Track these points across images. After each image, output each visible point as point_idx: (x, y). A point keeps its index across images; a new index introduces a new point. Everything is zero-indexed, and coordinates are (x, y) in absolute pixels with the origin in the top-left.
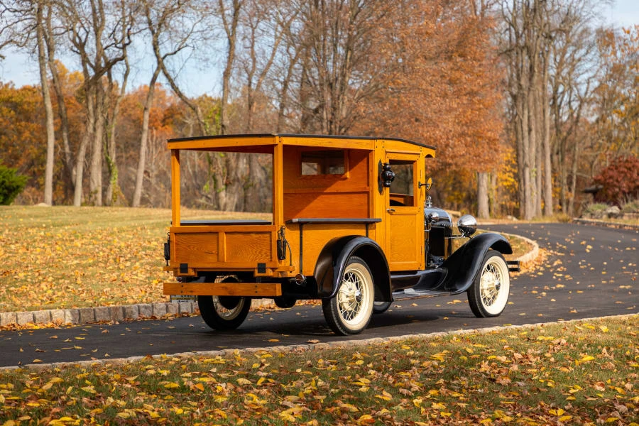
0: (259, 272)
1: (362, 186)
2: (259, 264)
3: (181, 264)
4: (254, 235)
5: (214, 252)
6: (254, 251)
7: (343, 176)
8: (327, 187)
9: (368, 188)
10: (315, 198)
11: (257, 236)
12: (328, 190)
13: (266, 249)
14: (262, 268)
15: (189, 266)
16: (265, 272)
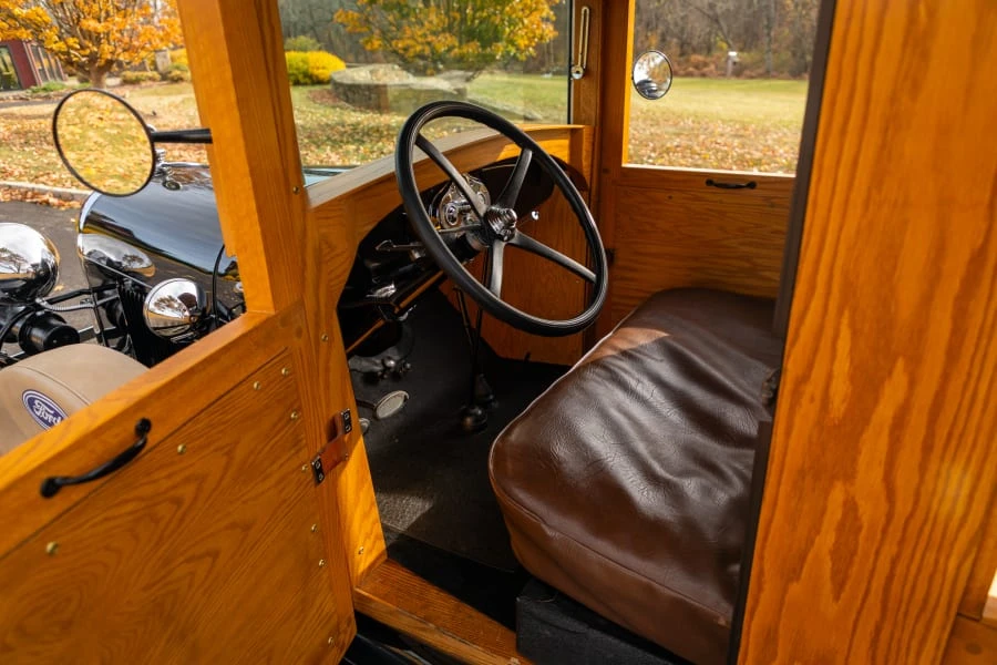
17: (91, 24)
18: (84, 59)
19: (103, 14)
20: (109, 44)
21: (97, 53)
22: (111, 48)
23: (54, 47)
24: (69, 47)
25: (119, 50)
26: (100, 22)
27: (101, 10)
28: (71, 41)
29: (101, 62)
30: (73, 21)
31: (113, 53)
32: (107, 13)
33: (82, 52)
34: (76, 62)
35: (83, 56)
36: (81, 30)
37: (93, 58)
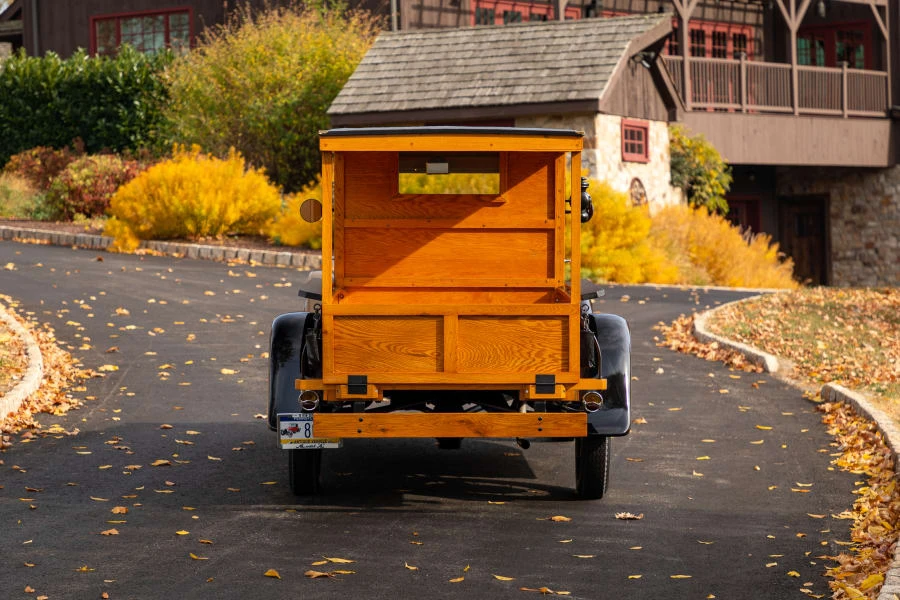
0: (537, 392)
1: (539, 217)
2: (538, 377)
3: (350, 378)
4: (525, 322)
5: (428, 353)
6: (525, 351)
7: (498, 200)
8: (460, 218)
9: (551, 221)
10: (430, 238)
11: (534, 323)
12: (462, 225)
13: (554, 347)
14: (545, 383)
15: (369, 381)
16: (552, 392)
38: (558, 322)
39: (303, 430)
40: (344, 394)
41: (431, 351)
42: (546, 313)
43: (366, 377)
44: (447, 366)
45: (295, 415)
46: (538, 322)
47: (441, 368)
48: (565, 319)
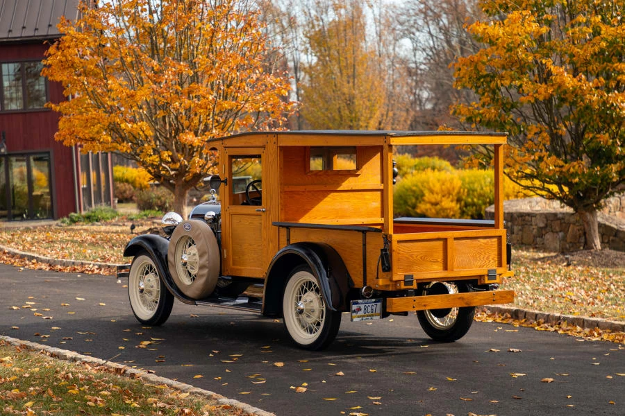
0: (488, 279)
2: (489, 271)
3: (405, 277)
4: (482, 240)
8: (340, 184)
10: (325, 196)
12: (341, 188)
13: (494, 254)
14: (492, 274)
15: (413, 278)
16: (495, 279)
17: (189, 138)
18: (172, 173)
19: (202, 127)
20: (201, 158)
21: (187, 167)
22: (202, 162)
23: (148, 159)
24: (162, 160)
25: (210, 164)
26: (196, 136)
27: (200, 122)
28: (166, 155)
29: (188, 177)
30: (171, 134)
31: (202, 167)
32: (206, 125)
33: (173, 166)
34: (164, 175)
35: (172, 170)
36: (176, 143)
37: (182, 171)
38: (495, 240)
39: (363, 310)
40: (403, 287)
41: (440, 259)
42: (490, 235)
43: (412, 276)
44: (449, 267)
45: (360, 301)
46: (488, 240)
47: (446, 268)
48: (500, 238)
